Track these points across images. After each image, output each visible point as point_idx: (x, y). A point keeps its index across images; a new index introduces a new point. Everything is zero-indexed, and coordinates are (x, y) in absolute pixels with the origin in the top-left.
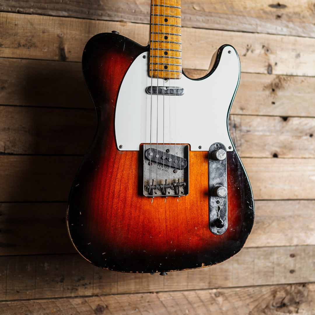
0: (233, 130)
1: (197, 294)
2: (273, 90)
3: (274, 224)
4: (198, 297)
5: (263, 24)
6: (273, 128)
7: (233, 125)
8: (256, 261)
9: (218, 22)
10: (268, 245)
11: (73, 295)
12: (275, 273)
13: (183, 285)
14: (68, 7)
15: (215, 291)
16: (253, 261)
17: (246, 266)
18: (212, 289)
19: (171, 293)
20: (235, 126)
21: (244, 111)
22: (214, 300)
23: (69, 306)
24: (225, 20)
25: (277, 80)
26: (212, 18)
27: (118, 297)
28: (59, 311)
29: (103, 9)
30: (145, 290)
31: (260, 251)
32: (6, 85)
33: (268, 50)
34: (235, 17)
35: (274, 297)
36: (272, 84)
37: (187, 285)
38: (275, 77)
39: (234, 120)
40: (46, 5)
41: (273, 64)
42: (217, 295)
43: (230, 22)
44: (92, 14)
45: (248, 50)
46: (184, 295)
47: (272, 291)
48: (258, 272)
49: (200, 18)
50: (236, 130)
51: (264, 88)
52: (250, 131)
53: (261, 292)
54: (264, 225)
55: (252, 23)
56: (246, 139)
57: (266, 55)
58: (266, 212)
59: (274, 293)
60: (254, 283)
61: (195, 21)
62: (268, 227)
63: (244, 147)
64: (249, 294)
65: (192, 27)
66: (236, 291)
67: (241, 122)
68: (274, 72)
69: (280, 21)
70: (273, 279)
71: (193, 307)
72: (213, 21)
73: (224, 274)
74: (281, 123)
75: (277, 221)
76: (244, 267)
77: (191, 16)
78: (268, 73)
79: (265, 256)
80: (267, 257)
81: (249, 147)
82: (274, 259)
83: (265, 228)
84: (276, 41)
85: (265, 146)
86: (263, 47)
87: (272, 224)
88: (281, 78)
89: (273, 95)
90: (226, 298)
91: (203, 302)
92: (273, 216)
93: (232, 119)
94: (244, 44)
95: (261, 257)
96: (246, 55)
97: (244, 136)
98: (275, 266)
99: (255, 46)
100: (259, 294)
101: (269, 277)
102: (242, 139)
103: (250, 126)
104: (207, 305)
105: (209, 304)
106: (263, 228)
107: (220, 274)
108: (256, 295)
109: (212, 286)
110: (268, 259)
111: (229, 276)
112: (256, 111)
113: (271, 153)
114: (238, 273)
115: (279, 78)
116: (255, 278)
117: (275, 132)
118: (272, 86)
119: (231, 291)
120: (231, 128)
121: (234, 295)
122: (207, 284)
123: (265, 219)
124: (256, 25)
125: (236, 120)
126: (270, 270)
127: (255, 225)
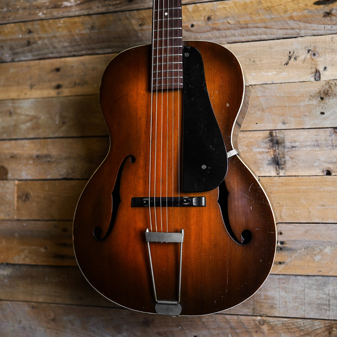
1: (240, 319)
2: (322, 99)
3: (328, 250)
4: (241, 322)
5: (308, 25)
6: (324, 142)
7: (275, 142)
8: (307, 290)
9: (255, 32)
10: (319, 274)
12: (331, 307)
14: (112, 44)
15: (259, 318)
16: (304, 291)
17: (294, 295)
18: (256, 316)
20: (278, 143)
21: (287, 125)
22: (259, 328)
24: (264, 30)
25: (327, 87)
26: (249, 30)
29: (142, 41)
31: (312, 280)
32: (66, 120)
33: (314, 55)
34: (273, 23)
35: (330, 333)
36: (320, 92)
38: (324, 83)
39: (276, 136)
40: (94, 46)
41: (321, 69)
42: (262, 323)
43: (268, 31)
45: (290, 57)
46: (226, 319)
47: (327, 326)
48: (310, 304)
49: (236, 32)
50: (278, 146)
51: (310, 97)
52: (295, 147)
53: (314, 326)
54: (314, 251)
55: (294, 27)
56: (292, 156)
57: (313, 59)
58: (316, 236)
59: (329, 329)
60: (306, 315)
61: (230, 36)
62: (319, 253)
63: (289, 164)
64: (299, 327)
65: (228, 42)
66: (283, 321)
67: (284, 137)
68: (323, 78)
69: (329, 18)
70: (329, 313)
71: (236, 333)
72: (250, 33)
73: (269, 302)
74: (334, 135)
75: (331, 247)
76: (292, 296)
77: (225, 31)
78: (316, 80)
79: (318, 286)
80: (321, 288)
81: (294, 164)
82: (329, 291)
83: (315, 255)
84: (325, 42)
85: (315, 162)
86: (309, 52)
87: (324, 249)
88: (331, 83)
89: (322, 104)
90: (272, 328)
91: (246, 328)
92: (325, 241)
93: (274, 134)
94: (285, 52)
95: (313, 287)
96: (288, 63)
97: (289, 153)
98: (331, 299)
99: (298, 51)
100: (311, 327)
101: (323, 311)
102: (286, 156)
103: (295, 142)
104: (251, 332)
105: (253, 331)
106: (313, 254)
107: (265, 301)
108: (307, 328)
109: (257, 313)
110: (321, 289)
111: (276, 304)
112: (301, 124)
113: (323, 170)
114: (286, 302)
115: (329, 83)
116: (306, 309)
117: (327, 147)
118: (321, 94)
119: (277, 321)
120: (273, 145)
121: (281, 326)
122: (251, 311)
123: (315, 244)
124: (299, 28)
125: (279, 135)
126: (325, 303)
127: (303, 250)
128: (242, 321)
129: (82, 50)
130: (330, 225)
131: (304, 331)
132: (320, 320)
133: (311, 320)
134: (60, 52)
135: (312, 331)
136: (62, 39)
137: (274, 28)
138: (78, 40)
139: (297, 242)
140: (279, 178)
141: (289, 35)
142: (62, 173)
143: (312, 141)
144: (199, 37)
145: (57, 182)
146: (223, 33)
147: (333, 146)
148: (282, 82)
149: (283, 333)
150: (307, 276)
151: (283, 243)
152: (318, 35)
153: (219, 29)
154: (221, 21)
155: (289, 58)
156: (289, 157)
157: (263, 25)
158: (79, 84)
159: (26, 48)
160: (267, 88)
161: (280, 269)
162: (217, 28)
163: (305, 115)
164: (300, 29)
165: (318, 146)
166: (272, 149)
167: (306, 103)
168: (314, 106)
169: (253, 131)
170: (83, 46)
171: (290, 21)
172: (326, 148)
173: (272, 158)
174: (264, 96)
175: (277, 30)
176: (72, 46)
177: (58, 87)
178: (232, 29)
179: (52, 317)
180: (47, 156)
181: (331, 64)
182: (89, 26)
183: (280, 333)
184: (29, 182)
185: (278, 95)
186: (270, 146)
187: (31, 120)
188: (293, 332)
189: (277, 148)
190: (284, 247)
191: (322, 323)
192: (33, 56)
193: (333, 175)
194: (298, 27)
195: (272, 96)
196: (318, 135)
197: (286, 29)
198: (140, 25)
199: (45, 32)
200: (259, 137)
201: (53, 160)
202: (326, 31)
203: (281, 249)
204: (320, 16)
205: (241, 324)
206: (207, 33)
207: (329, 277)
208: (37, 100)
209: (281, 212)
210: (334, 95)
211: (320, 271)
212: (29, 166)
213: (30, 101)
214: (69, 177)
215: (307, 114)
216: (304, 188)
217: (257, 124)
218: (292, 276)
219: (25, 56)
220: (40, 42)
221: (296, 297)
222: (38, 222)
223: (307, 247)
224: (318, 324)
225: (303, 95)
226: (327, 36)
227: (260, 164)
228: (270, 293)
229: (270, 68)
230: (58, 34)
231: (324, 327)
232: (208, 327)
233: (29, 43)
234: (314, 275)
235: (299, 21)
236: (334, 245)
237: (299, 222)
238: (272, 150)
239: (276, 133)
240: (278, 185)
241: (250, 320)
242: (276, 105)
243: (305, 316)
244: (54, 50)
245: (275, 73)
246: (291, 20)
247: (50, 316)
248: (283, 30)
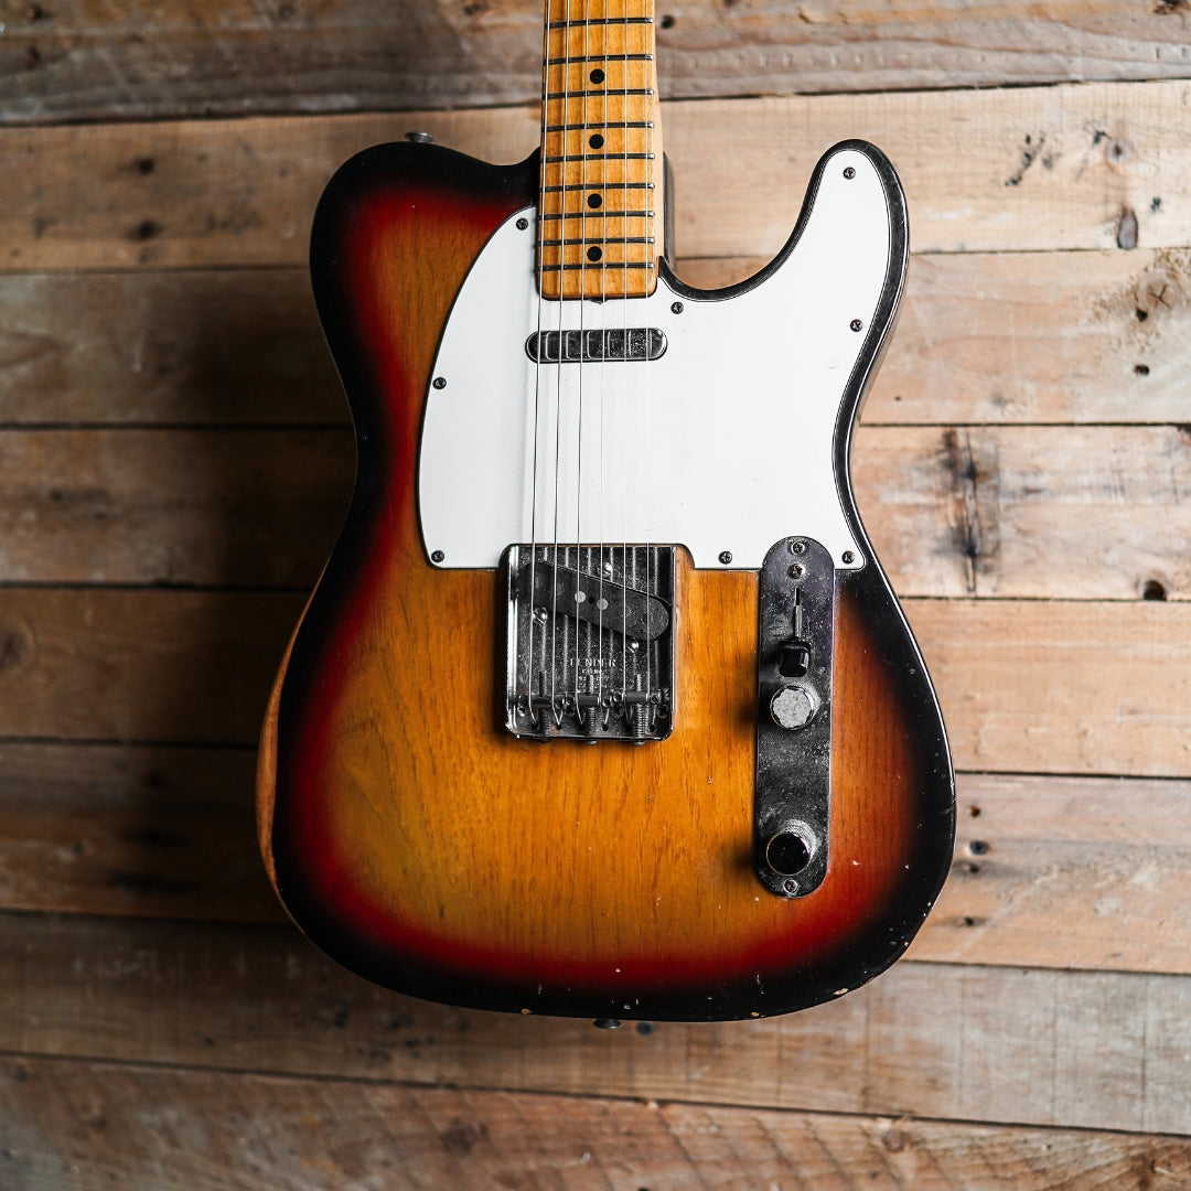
0: (965, 489)
1: (812, 1128)
2: (1142, 315)
3: (1145, 877)
4: (816, 1139)
5: (1100, 41)
6: (1143, 477)
7: (963, 469)
8: (1063, 1024)
9: (903, 57)
10: (1111, 964)
11: (375, 1074)
12: (1150, 1085)
13: (761, 1087)
14: (357, 76)
15: (884, 1125)
16: (1053, 1025)
17: (1017, 1041)
18: (874, 1117)
19: (712, 1112)
20: (973, 473)
21: (1010, 407)
22: (884, 1161)
23: (362, 1112)
24: (935, 49)
25: (1161, 272)
26: (878, 48)
27: (522, 1102)
28: (330, 1122)
29: (473, 69)
30: (619, 1088)
31: (1085, 987)
32: (172, 361)
33: (1118, 151)
34: (970, 28)
35: (1144, 1183)
36: (1134, 291)
37: (778, 1092)
38: (1150, 258)
39: (969, 448)
40: (291, 81)
41: (1141, 206)
42: (895, 1145)
43: (950, 54)
44: (436, 90)
45: (1029, 157)
46: (760, 1126)
47: (1134, 1159)
48: (1073, 1074)
49: (832, 54)
50: (975, 488)
51: (1099, 309)
52: (1036, 491)
53: (1086, 1156)
54: (1097, 881)
55: (1047, 45)
56: (1023, 525)
57: (1112, 169)
58: (1106, 824)
59: (1143, 1169)
60: (1057, 1115)
61: (808, 69)
62: (1112, 887)
63: (1011, 556)
64: (1031, 1159)
65: (797, 90)
66: (973, 1138)
67: (997, 453)
68: (1148, 239)
69: (1175, 18)
70: (1143, 1109)
71: (796, 1178)
72: (881, 60)
73: (925, 1064)
74: (1180, 452)
75: (1158, 864)
76: (1009, 1045)
77: (791, 49)
78: (1120, 246)
79: (1105, 1010)
80: (1115, 1016)
81: (1032, 554)
82: (1145, 1027)
83: (1100, 894)
84: (1159, 107)
85: (1107, 550)
86: (1097, 139)
87: (1131, 876)
88: (1177, 261)
89: (1141, 336)
90: (932, 1162)
91: (835, 1162)
92: (1138, 842)
93: (961, 441)
94: (1011, 136)
95: (1087, 1010)
96: (1020, 178)
97: (1013, 512)
98: (1152, 1055)
99: (1059, 136)
100: (1075, 1161)
101: (1121, 1100)
102: (1002, 525)
103: (1038, 471)
104: (853, 1175)
105: (860, 1174)
106: (1093, 891)
107: (907, 1062)
108: (1063, 1165)
109: (878, 1106)
110: (1118, 1021)
111: (948, 1073)
112: (1064, 407)
113: (1134, 581)
114: (986, 1067)
115: (1168, 260)
116: (1058, 1094)
117: (1153, 494)
118: (1137, 299)
119: (953, 1137)
120: (955, 481)
121: (966, 1155)
122: (855, 1097)
123: (1101, 854)
124: (1066, 51)
125: (976, 444)
126: (1128, 1070)
127: (1055, 875)
128: (822, 1137)
129: (240, 96)
130: (1157, 783)
131: (1051, 1175)
132: (1111, 1136)
133: (1078, 1135)
134: (157, 99)
135: (1079, 1177)
136: (164, 48)
137: (973, 48)
138: (229, 55)
139: (1037, 845)
140: (974, 605)
141: (1028, 73)
142: (150, 561)
143: (1101, 471)
144: (691, 64)
145: (129, 595)
146: (784, 54)
147: (1175, 492)
148: (996, 248)
149: (974, 1180)
150: (1068, 970)
151: (983, 850)
152: (1133, 81)
153: (766, 41)
154: (775, 11)
155: (1025, 158)
156: (1015, 526)
157: (931, 31)
158: (225, 225)
159: (22, 78)
160: (941, 268)
161: (968, 945)
162: (762, 37)
163: (1078, 376)
164: (1069, 52)
165: (1122, 489)
166: (951, 495)
167: (1085, 330)
168: (1110, 343)
169: (886, 425)
170: (248, 81)
171: (1032, 22)
172: (1150, 501)
173: (951, 528)
174: (930, 298)
175: (986, 54)
176: (205, 79)
177: (146, 231)
178: (817, 42)
179: (96, 1112)
180: (92, 495)
181: (1179, 190)
182: (274, 5)
183: (962, 1183)
184: (19, 592)
185: (980, 295)
186: (945, 486)
187: (33, 355)
188: (1007, 1179)
189: (969, 492)
190: (985, 863)
191: (1116, 1145)
192: (51, 107)
193: (1173, 601)
194: (1062, 47)
195: (957, 297)
196: (1123, 450)
197: (1016, 51)
198: (469, 11)
199: (100, 16)
200: (904, 450)
201: (117, 510)
202: (1165, 66)
203: (975, 869)
204: (1145, 7)
205: (816, 1146)
206: (723, 53)
207: (1145, 977)
208: (61, 277)
209: (976, 733)
210: (1184, 303)
211: (1115, 955)
212: (21, 532)
213: (32, 280)
214: (178, 577)
215: (1085, 369)
216: (1066, 644)
217: (898, 399)
218: (1010, 970)
219: (16, 108)
220: (77, 56)
221: (1026, 1048)
222: (52, 749)
223: (1069, 862)
224: (1102, 1149)
225: (1074, 298)
226: (1168, 85)
227: (905, 553)
228: (928, 1033)
229: (951, 194)
230: (149, 29)
231: (1123, 1160)
232: (694, 1158)
233: (34, 59)
234: (1092, 967)
235: (1067, 23)
236: (1169, 858)
237: (1042, 769)
238: (950, 499)
239: (968, 436)
240: (970, 630)
241: (849, 1133)
242: (974, 332)
243: (1052, 1119)
244: (134, 92)
245: (970, 212)
246: (1037, 19)
247: (86, 1108)
248: (1005, 54)
